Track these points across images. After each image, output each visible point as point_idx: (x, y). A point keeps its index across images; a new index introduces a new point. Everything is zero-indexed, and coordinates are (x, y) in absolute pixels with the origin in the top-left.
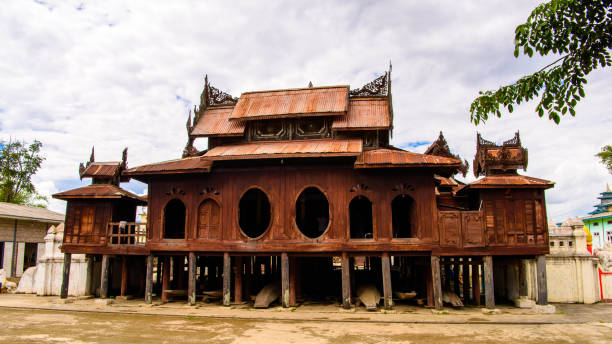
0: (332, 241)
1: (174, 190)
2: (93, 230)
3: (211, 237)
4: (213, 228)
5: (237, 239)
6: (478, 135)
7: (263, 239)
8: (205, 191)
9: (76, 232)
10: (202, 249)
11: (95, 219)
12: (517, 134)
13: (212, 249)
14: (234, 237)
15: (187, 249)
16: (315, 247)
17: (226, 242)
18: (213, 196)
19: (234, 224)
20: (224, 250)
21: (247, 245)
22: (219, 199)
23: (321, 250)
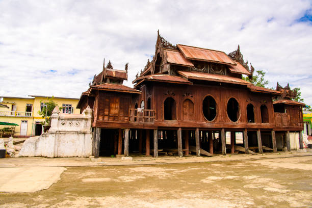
0: (242, 123)
1: (169, 92)
2: (119, 113)
3: (190, 120)
4: (191, 115)
5: (203, 122)
6: (278, 83)
7: (214, 121)
8: (185, 95)
9: (106, 113)
10: (186, 126)
11: (120, 105)
12: (288, 84)
13: (191, 126)
14: (201, 120)
15: (178, 126)
16: (235, 126)
17: (198, 122)
18: (189, 97)
19: (201, 113)
20: (197, 126)
21: (207, 124)
22: (193, 100)
23: (238, 127)
